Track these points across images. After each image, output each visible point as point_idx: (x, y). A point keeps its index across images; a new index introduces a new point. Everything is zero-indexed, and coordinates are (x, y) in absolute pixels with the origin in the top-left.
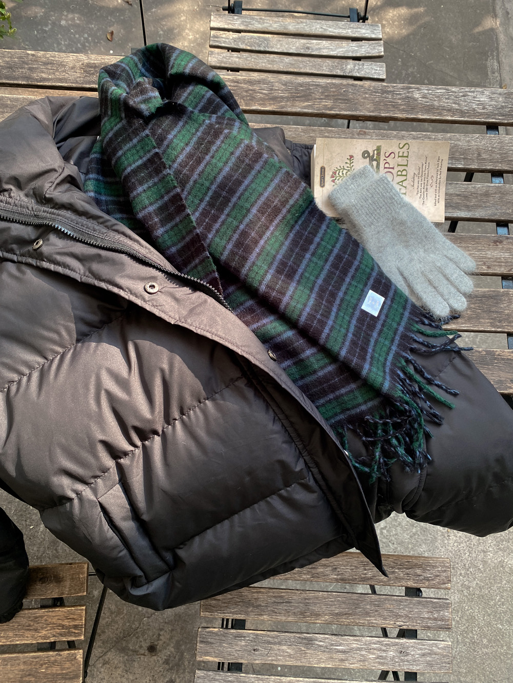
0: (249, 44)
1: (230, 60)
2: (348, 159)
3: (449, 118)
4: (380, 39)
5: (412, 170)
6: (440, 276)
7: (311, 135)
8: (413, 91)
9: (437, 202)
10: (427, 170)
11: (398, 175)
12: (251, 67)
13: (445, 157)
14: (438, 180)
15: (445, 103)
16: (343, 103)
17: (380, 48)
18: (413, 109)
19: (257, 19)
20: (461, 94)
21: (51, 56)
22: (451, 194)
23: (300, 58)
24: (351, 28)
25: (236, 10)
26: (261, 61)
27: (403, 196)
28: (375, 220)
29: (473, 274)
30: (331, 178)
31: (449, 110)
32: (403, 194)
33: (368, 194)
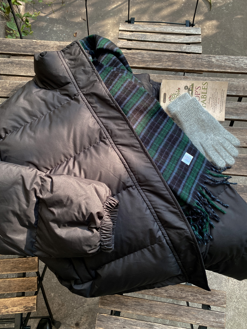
0: (136, 37)
1: (127, 45)
2: (177, 90)
3: (230, 71)
4: (200, 35)
5: (209, 95)
6: (221, 147)
7: (161, 78)
8: (211, 58)
9: (221, 111)
10: (216, 96)
11: (202, 98)
12: (137, 48)
13: (226, 89)
14: (222, 100)
15: (227, 63)
16: (177, 64)
17: (200, 39)
18: (211, 66)
19: (141, 26)
20: (236, 59)
21: (43, 42)
22: (229, 108)
23: (161, 44)
24: (186, 29)
25: (132, 22)
26: (142, 45)
27: (203, 108)
28: (189, 119)
29: (238, 147)
30: (169, 98)
31: (229, 67)
32: (204, 107)
33: (186, 106)
